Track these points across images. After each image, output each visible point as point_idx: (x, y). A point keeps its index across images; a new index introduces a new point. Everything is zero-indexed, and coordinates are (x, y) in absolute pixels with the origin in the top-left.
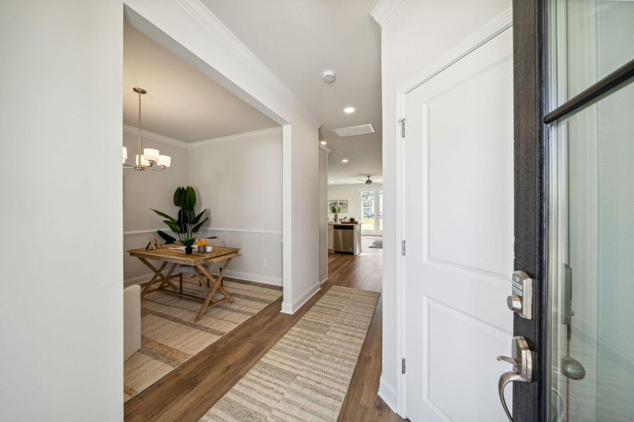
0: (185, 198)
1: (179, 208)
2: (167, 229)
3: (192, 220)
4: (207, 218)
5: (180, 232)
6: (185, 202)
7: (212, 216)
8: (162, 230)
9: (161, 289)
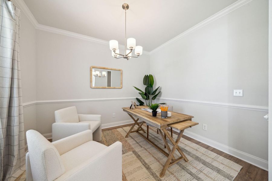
0: (148, 80)
1: (146, 86)
2: (140, 97)
3: (152, 93)
4: (160, 92)
5: (146, 99)
6: (148, 84)
7: (162, 91)
8: (138, 98)
9: (137, 131)
